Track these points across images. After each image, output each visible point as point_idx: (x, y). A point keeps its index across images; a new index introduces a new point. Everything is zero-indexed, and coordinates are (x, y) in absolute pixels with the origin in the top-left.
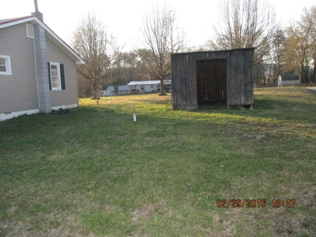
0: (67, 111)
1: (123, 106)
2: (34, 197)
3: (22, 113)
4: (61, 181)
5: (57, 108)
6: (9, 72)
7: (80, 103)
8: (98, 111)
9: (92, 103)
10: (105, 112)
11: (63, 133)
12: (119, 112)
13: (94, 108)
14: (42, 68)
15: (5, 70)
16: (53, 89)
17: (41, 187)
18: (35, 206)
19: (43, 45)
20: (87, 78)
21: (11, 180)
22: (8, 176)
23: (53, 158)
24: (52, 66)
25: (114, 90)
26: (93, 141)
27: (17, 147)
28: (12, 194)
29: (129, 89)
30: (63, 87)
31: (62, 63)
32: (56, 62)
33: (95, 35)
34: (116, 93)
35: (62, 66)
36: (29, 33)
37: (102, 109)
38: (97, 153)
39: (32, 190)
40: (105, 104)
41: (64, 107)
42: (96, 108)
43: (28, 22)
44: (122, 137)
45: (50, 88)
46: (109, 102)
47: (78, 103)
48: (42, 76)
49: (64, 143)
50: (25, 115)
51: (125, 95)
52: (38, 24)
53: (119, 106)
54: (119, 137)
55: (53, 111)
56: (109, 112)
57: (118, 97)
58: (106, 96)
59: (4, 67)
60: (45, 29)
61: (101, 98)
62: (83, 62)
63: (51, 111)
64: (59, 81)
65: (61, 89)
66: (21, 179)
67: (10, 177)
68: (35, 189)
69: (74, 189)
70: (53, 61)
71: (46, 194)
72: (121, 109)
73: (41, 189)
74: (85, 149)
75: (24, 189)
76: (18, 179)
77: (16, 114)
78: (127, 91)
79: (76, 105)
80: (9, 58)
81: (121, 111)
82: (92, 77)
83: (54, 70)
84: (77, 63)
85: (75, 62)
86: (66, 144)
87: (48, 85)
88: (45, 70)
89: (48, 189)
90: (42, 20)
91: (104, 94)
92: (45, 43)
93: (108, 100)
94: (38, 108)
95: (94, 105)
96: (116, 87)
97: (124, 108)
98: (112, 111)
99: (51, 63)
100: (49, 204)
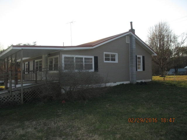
0: (145, 83)
1: (182, 82)
2: (129, 132)
3: (121, 83)
4: (144, 125)
5: (139, 81)
6: (117, 61)
7: (153, 79)
8: (164, 84)
9: (160, 79)
10: (170, 85)
11: (144, 96)
12: (180, 86)
13: (162, 82)
14: (133, 59)
15: (115, 61)
16: (138, 70)
17: (132, 127)
18: (130, 137)
19: (134, 46)
20: (157, 64)
21: (117, 119)
22: (115, 117)
23: (139, 110)
24: (138, 58)
25: (174, 71)
26: (163, 103)
27: (119, 101)
28: (118, 127)
29: (185, 71)
30: (144, 69)
31: (144, 56)
32: (140, 55)
33: (163, 38)
34: (176, 73)
35: (143, 57)
36: (128, 41)
37: (167, 83)
38: (166, 112)
39: (128, 127)
40: (169, 80)
41: (143, 81)
42: (163, 82)
43: (127, 35)
44: (183, 104)
45: (137, 70)
46: (171, 79)
47: (152, 79)
48: (133, 63)
49: (144, 102)
50: (123, 84)
51: (183, 75)
52: (132, 35)
53: (179, 82)
54: (181, 103)
55: (137, 83)
56: (172, 86)
57: (178, 76)
58: (169, 75)
59: (115, 59)
60: (136, 38)
61: (166, 76)
62: (156, 55)
63: (136, 83)
64: (141, 66)
65: (142, 70)
66: (122, 119)
67: (117, 118)
68: (129, 127)
69: (152, 133)
70: (139, 55)
71: (136, 131)
72: (180, 84)
73: (133, 128)
74: (157, 108)
75: (123, 126)
76: (121, 119)
77: (118, 83)
78: (184, 72)
79: (150, 80)
80: (117, 54)
81: (181, 85)
82: (161, 63)
83: (139, 60)
84: (152, 55)
85: (151, 55)
86: (146, 103)
87: (136, 68)
88: (134, 60)
89: (136, 129)
90: (134, 33)
91: (168, 74)
92: (135, 45)
93: (171, 78)
94: (129, 81)
95: (161, 80)
96: (176, 69)
97: (183, 84)
98: (175, 85)
99: (138, 56)
100: (137, 138)
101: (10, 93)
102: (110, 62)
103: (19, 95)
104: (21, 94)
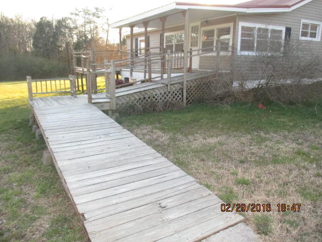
6: (318, 38)
15: (315, 37)
59: (315, 33)
101: (169, 87)
102: (309, 39)
103: (180, 92)
104: (182, 89)
